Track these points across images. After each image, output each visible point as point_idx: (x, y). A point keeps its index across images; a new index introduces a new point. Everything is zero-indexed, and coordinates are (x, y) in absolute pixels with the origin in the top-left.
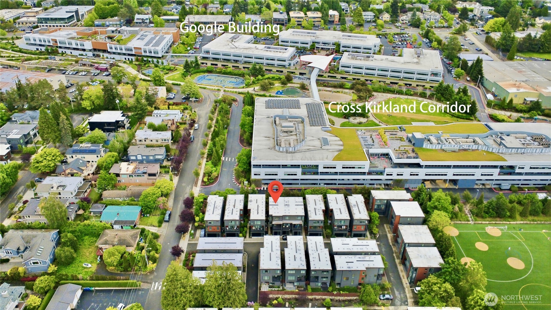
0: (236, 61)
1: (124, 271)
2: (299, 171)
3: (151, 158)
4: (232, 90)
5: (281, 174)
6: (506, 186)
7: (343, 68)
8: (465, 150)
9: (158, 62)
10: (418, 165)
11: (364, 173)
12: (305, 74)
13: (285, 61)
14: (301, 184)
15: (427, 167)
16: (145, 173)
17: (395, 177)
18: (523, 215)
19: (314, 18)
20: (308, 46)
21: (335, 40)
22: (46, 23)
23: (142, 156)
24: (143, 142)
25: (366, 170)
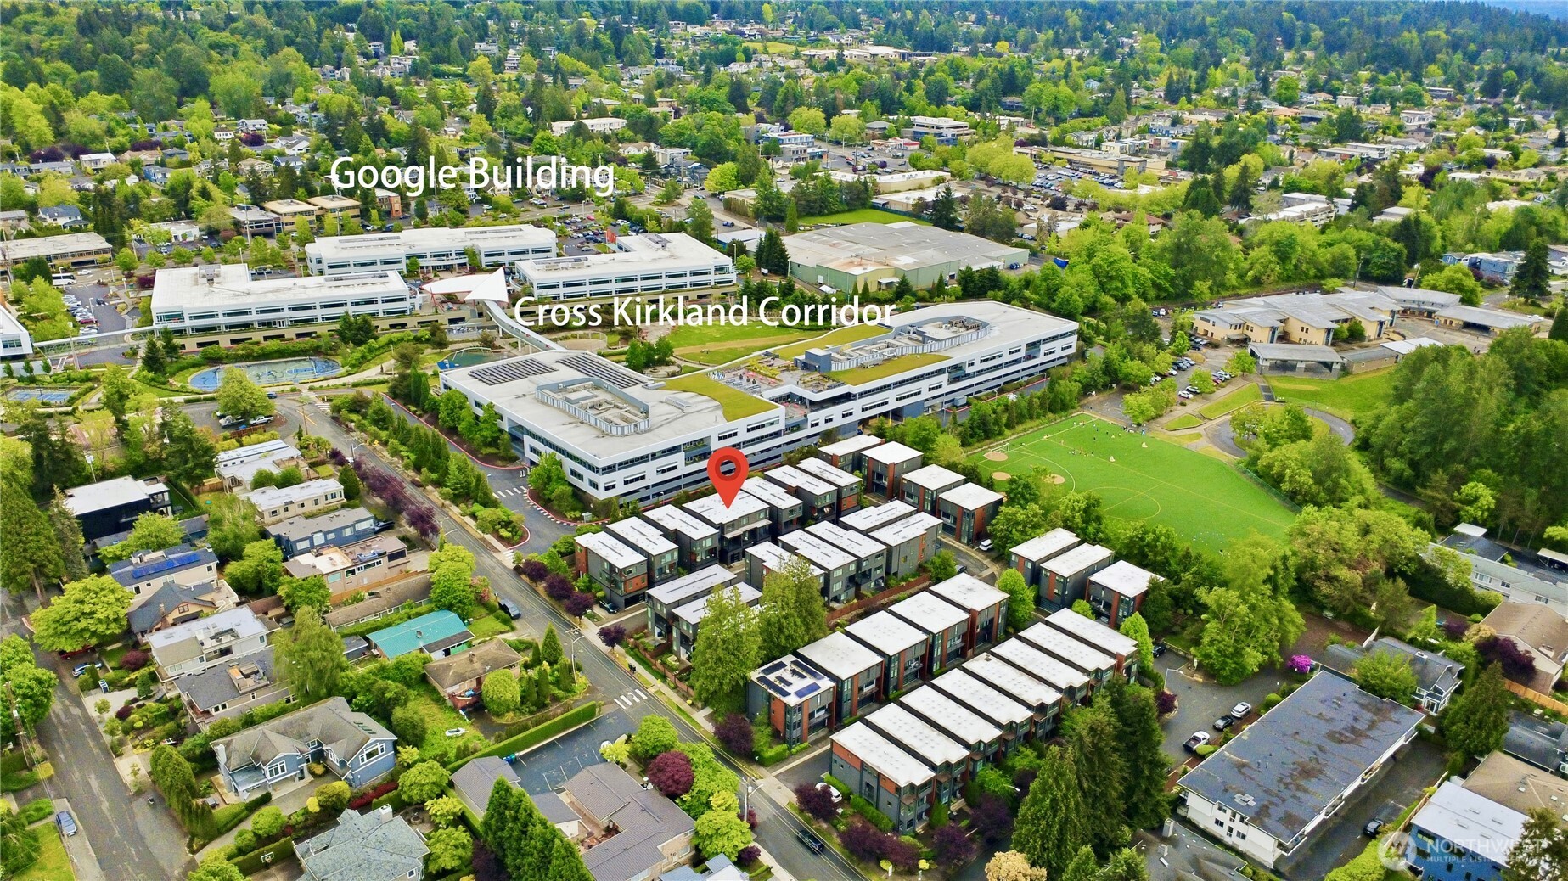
0: (268, 324)
1: (539, 709)
2: (679, 458)
3: (348, 532)
4: (324, 384)
5: (651, 473)
6: (961, 399)
7: (544, 292)
8: (890, 359)
9: (29, 369)
10: (848, 397)
11: (776, 434)
12: (462, 319)
13: (402, 300)
14: (686, 485)
15: (864, 394)
16: (382, 555)
17: (823, 427)
18: (1009, 426)
19: (342, 209)
20: (410, 266)
21: (460, 247)
23: (326, 534)
24: (282, 514)
25: (781, 426)
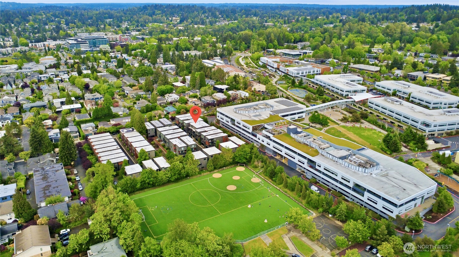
6: (309, 176)
8: (307, 145)
11: (250, 133)
15: (274, 141)
20: (391, 92)
22: (286, 56)
